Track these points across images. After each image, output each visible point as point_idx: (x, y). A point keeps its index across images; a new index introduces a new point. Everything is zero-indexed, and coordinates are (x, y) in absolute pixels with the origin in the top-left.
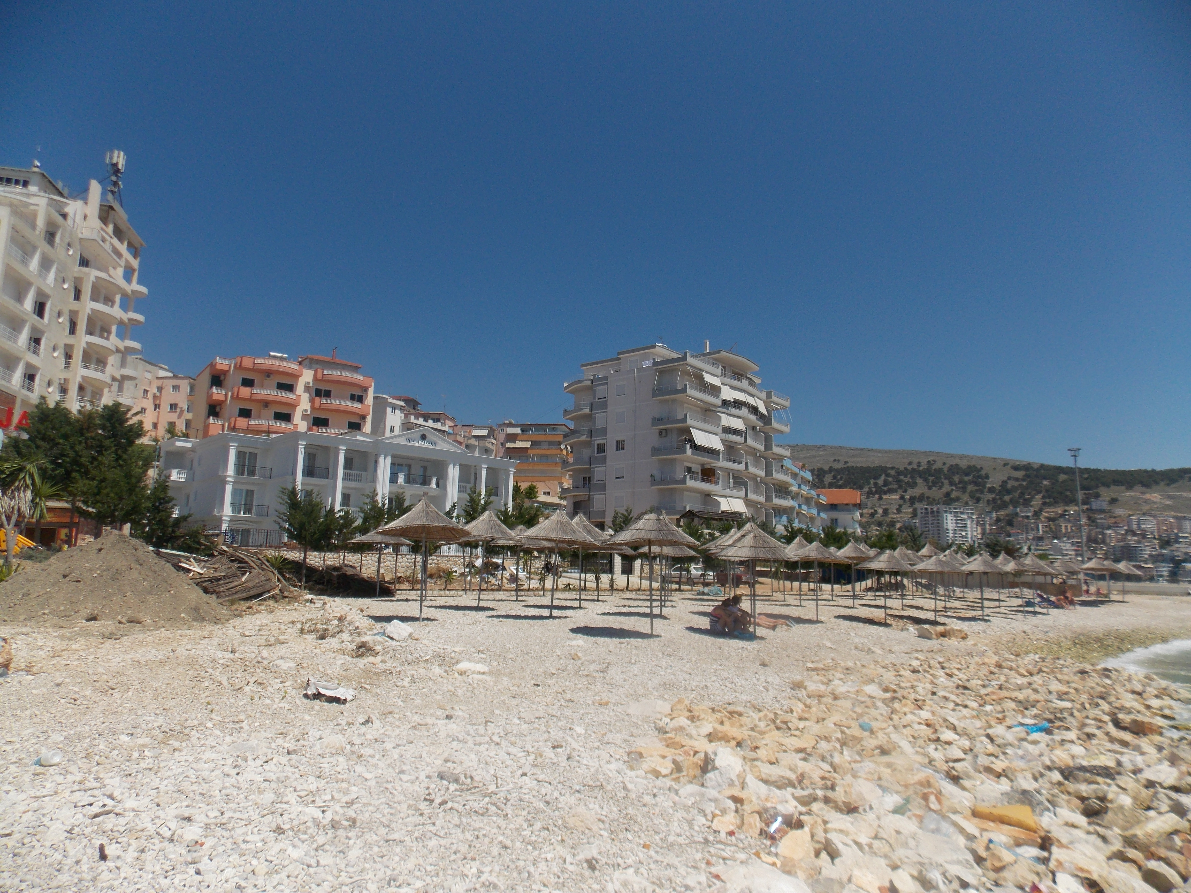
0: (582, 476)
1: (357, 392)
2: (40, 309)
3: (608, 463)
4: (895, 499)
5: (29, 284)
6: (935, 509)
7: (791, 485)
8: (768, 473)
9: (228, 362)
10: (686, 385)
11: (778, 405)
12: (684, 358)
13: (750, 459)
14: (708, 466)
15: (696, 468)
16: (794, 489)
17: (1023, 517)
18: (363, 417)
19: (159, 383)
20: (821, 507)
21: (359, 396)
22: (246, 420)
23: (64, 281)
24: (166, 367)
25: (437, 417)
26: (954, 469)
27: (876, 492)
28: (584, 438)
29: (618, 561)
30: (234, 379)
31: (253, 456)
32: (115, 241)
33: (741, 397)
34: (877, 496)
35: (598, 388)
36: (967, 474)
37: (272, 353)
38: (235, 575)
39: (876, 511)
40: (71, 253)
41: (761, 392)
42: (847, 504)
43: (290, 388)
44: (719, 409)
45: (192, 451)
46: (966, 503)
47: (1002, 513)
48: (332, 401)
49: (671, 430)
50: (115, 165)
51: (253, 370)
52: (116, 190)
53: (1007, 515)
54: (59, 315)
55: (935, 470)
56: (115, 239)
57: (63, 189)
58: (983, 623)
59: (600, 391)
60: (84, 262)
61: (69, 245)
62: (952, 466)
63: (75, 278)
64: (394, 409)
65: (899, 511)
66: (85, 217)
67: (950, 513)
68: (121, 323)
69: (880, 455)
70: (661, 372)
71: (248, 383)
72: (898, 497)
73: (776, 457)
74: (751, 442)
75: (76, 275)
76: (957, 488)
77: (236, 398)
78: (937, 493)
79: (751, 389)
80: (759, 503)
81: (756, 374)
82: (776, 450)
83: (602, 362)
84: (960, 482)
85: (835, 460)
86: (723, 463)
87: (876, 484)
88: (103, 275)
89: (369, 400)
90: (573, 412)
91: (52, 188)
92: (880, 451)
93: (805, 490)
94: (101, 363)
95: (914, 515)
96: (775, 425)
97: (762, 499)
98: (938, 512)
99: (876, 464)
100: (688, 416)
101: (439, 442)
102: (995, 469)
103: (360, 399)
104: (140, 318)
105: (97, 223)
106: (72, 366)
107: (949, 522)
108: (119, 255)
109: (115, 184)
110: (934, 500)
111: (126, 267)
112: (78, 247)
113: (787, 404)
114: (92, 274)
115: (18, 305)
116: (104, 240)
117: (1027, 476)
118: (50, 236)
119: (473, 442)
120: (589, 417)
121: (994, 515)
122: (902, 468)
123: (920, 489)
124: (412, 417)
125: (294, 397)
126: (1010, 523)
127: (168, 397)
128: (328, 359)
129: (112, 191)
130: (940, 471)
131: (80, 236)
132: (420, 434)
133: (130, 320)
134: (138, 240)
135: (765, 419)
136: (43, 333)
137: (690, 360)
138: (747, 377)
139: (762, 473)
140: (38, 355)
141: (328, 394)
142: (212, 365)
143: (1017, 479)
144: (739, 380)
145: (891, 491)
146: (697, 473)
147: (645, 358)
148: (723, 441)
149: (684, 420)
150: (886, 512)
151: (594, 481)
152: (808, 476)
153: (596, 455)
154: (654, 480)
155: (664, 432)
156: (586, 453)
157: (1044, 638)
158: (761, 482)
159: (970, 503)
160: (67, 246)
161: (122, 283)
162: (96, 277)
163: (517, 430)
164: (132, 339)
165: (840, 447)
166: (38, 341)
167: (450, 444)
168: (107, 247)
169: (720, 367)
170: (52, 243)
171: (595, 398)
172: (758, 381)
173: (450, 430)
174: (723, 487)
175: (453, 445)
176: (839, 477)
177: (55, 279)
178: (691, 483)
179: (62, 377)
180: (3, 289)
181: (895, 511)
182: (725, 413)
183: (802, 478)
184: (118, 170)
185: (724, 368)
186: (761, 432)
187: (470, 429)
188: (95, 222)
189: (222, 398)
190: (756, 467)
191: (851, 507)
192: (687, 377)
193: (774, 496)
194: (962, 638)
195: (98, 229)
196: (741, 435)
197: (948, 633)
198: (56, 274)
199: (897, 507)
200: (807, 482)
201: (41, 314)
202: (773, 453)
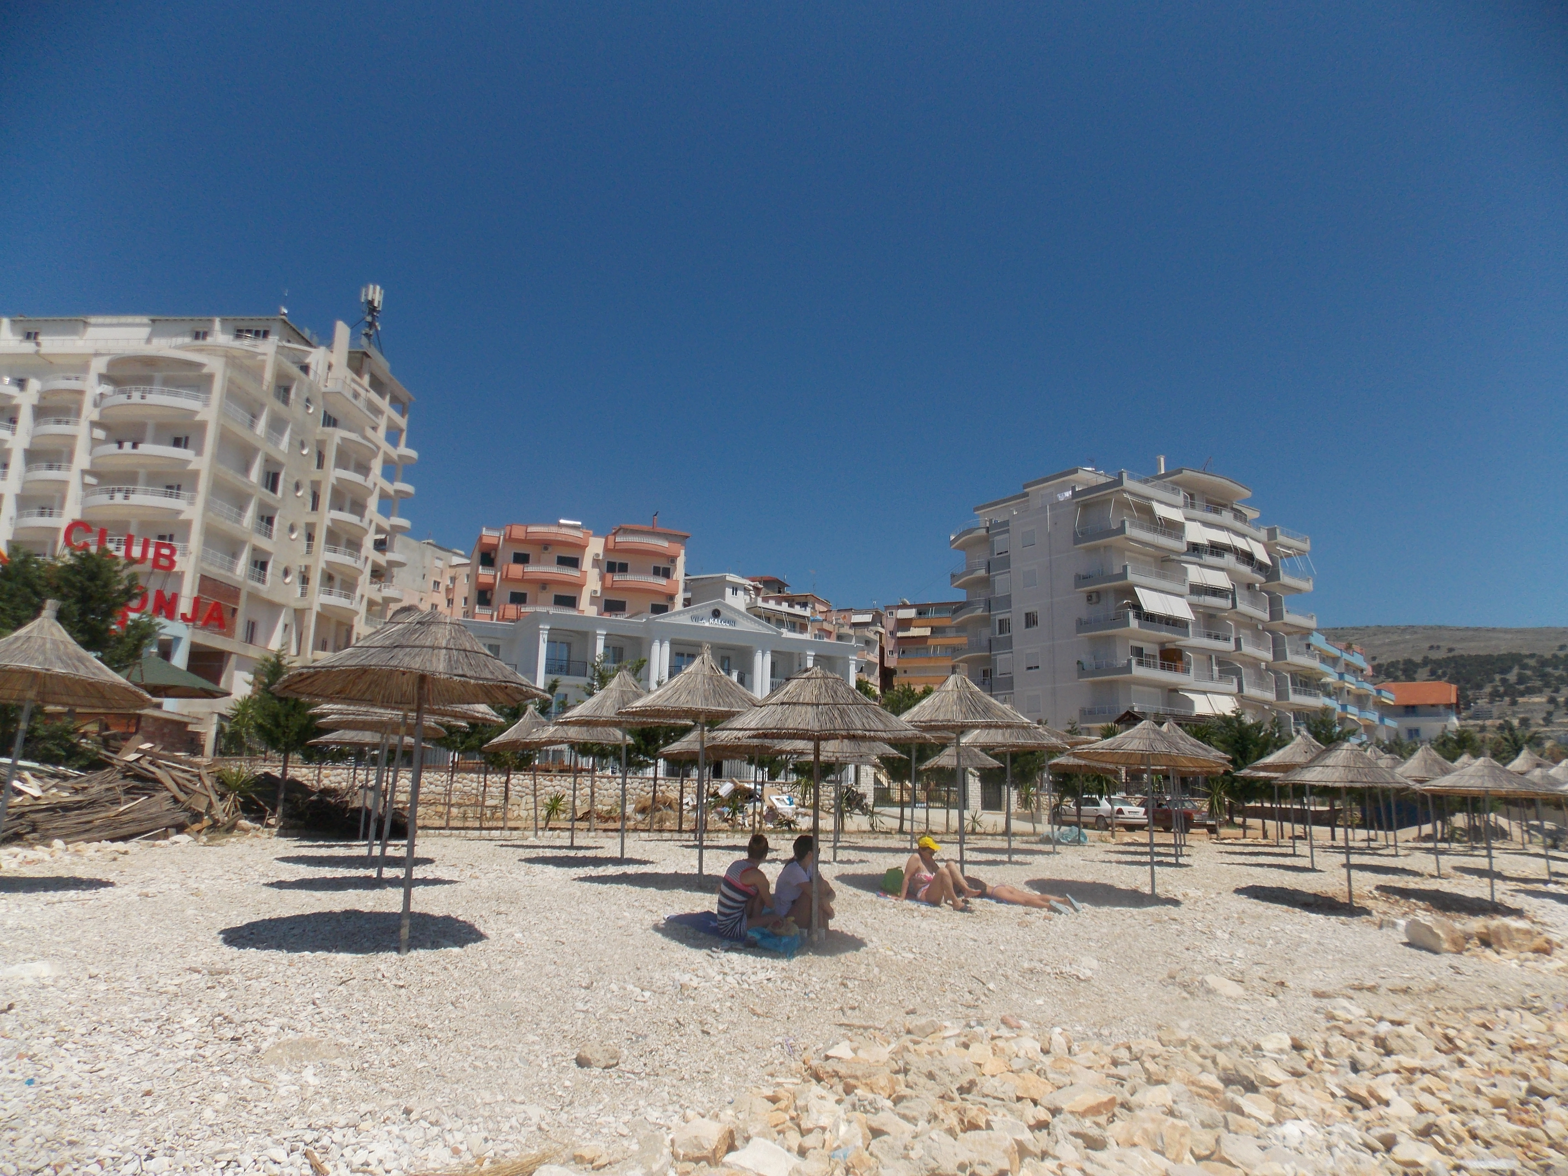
0: (981, 669)
1: (663, 564)
2: (272, 481)
3: (1016, 647)
4: (1540, 704)
5: (256, 450)
7: (1324, 674)
8: (1279, 654)
9: (497, 534)
10: (1123, 522)
11: (1289, 548)
12: (1119, 482)
13: (1245, 635)
14: (1168, 646)
15: (1151, 649)
16: (1331, 679)
18: (671, 597)
19: (452, 572)
20: (1386, 710)
21: (664, 569)
22: (518, 606)
23: (303, 445)
24: (462, 553)
25: (803, 600)
27: (1506, 694)
28: (979, 612)
29: (974, 787)
30: (504, 556)
32: (374, 396)
33: (1222, 537)
34: (1507, 699)
35: (997, 538)
37: (562, 521)
39: (1506, 722)
40: (311, 411)
41: (1258, 529)
42: (1433, 706)
43: (574, 563)
44: (1184, 558)
48: (629, 577)
49: (1106, 591)
50: (371, 302)
51: (526, 541)
52: (371, 332)
54: (297, 487)
56: (372, 392)
57: (311, 337)
59: (1000, 542)
60: (330, 421)
61: (308, 400)
63: (317, 441)
64: (735, 590)
65: (1548, 721)
66: (330, 367)
68: (384, 496)
69: (1509, 636)
70: (1086, 506)
71: (521, 559)
72: (1544, 700)
73: (1292, 630)
74: (1243, 607)
75: (318, 437)
77: (506, 579)
79: (1238, 525)
80: (1265, 702)
81: (1249, 503)
82: (1291, 618)
83: (1004, 501)
85: (1431, 647)
86: (1194, 640)
87: (1504, 681)
88: (354, 436)
89: (679, 573)
90: (963, 575)
91: (296, 336)
92: (1506, 631)
93: (1352, 683)
94: (354, 546)
96: (1285, 579)
97: (1271, 696)
99: (1503, 651)
100: (1129, 569)
101: (740, 621)
103: (666, 573)
104: (409, 488)
105: (346, 373)
106: (314, 548)
108: (377, 411)
109: (371, 325)
111: (388, 427)
112: (321, 403)
113: (1306, 546)
114: (338, 435)
115: (239, 477)
116: (356, 395)
118: (283, 391)
120: (986, 582)
122: (1548, 655)
125: (579, 574)
127: (463, 589)
128: (646, 527)
129: (367, 335)
131: (324, 389)
132: (709, 610)
133: (397, 492)
134: (404, 394)
135: (1269, 571)
136: (275, 510)
137: (1129, 484)
138: (1233, 509)
139: (1268, 656)
140: (270, 537)
141: (623, 568)
142: (480, 538)
144: (1216, 511)
145: (1530, 691)
146: (1154, 657)
147: (1062, 488)
148: (1191, 605)
149: (1123, 575)
150: (1524, 722)
151: (997, 675)
152: (1359, 661)
153: (998, 636)
154: (1082, 670)
155: (1094, 596)
156: (985, 633)
158: (1267, 669)
160: (304, 403)
161: (385, 446)
162: (343, 439)
163: (911, 613)
164: (401, 516)
165: (1440, 627)
166: (270, 521)
167: (760, 624)
168: (361, 404)
169: (1182, 493)
170: (286, 401)
171: (992, 553)
172: (1252, 514)
173: (819, 617)
174: (1198, 677)
175: (763, 625)
176: (1440, 672)
177: (290, 444)
178: (1138, 671)
179: (303, 564)
180: (219, 457)
181: (1541, 722)
182: (1194, 563)
183: (1348, 665)
184: (374, 309)
185: (1192, 496)
186: (1261, 591)
187: (846, 614)
188: (342, 371)
189: (490, 580)
190: (1258, 645)
191: (1441, 709)
192: (1125, 511)
193: (1290, 691)
194: (1536, 951)
195: (348, 381)
196: (1227, 597)
197: (1504, 938)
198: (291, 438)
199: (1545, 715)
200: (1358, 671)
201: (274, 488)
202: (1286, 624)
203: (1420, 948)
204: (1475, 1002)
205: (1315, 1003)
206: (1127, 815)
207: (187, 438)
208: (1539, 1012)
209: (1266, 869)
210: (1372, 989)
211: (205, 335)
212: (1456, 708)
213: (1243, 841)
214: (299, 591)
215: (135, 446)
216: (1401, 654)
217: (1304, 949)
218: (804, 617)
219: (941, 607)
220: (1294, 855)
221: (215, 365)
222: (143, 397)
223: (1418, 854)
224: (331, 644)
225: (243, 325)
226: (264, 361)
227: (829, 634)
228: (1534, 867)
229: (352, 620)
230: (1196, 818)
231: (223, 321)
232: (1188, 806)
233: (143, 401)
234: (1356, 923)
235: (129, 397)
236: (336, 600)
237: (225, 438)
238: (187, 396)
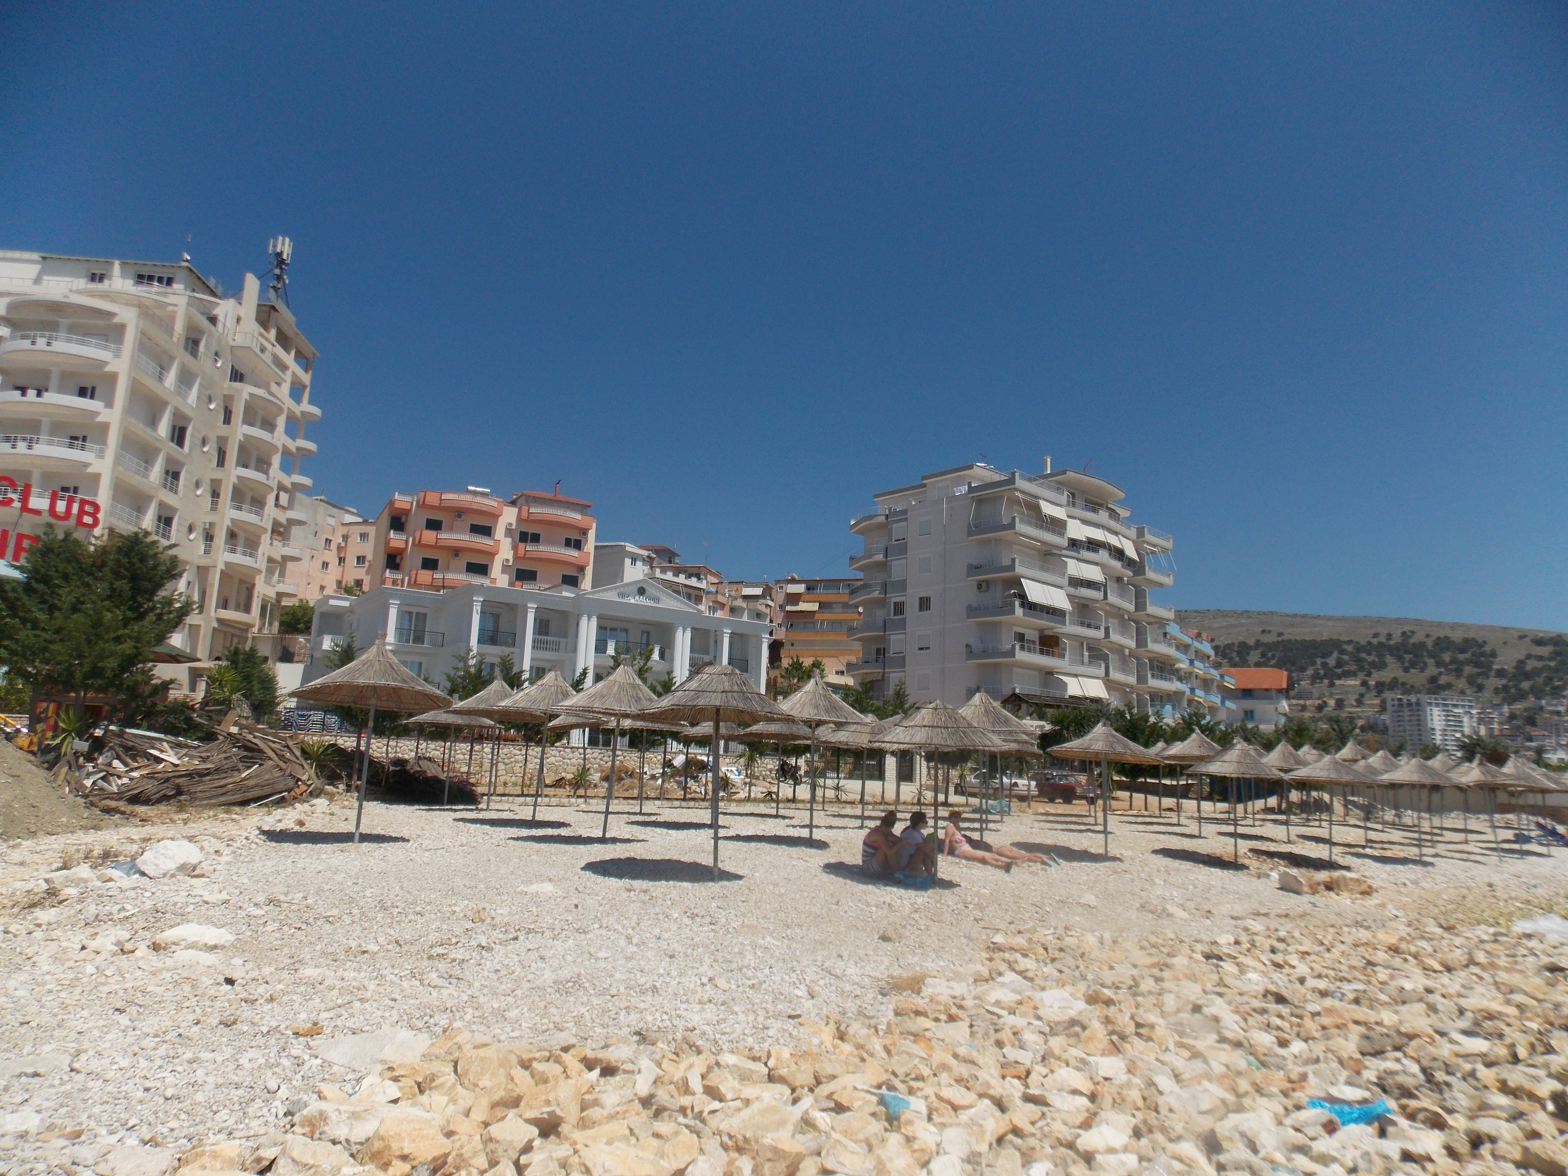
0: (875, 647)
1: (574, 536)
2: (178, 435)
3: (909, 629)
4: (1354, 686)
5: (165, 404)
6: (1413, 700)
7: (1178, 661)
8: (1141, 642)
9: (409, 499)
10: (1014, 518)
11: (1154, 546)
12: (1011, 481)
13: (1113, 623)
14: (1047, 633)
15: (1031, 635)
16: (1183, 665)
17: (1551, 712)
18: (582, 569)
19: (344, 530)
20: (1227, 694)
21: (576, 541)
22: (430, 572)
23: (210, 400)
24: (355, 511)
25: (696, 571)
26: (1443, 644)
27: (1325, 676)
28: (876, 594)
29: (891, 763)
30: (416, 522)
31: (422, 618)
32: (279, 351)
33: (1098, 535)
34: (1326, 681)
35: (896, 525)
36: (1463, 651)
37: (470, 488)
38: (235, 769)
39: (1325, 702)
40: (219, 365)
41: (1129, 528)
42: (1267, 690)
43: (486, 531)
44: (1064, 552)
45: (351, 612)
46: (1463, 692)
47: (1518, 706)
48: (542, 548)
49: (995, 581)
50: (280, 254)
51: (439, 508)
52: (279, 286)
53: (1526, 710)
54: (204, 442)
55: (1414, 645)
56: (278, 346)
57: (216, 287)
58: (1418, 868)
59: (898, 528)
60: (237, 376)
61: (216, 354)
62: (1439, 638)
63: (225, 396)
64: (634, 560)
65: (1360, 702)
66: (239, 320)
67: (1437, 705)
68: (286, 452)
69: (1331, 623)
70: (980, 501)
71: (434, 525)
72: (1358, 683)
73: (1152, 620)
74: (1113, 598)
75: (226, 393)
76: (1448, 670)
77: (418, 545)
78: (1416, 677)
79: (1113, 524)
80: (1128, 685)
81: (1122, 503)
82: (1152, 609)
83: (903, 491)
84: (1452, 662)
85: (1263, 631)
86: (1070, 628)
87: (1324, 665)
88: (260, 392)
89: (590, 546)
90: (861, 559)
91: (201, 285)
93: (1200, 669)
94: (258, 503)
95: (1383, 708)
96: (1150, 574)
97: (1132, 680)
98: (1418, 704)
99: (1325, 637)
100: (1017, 561)
101: (663, 597)
102: (1505, 643)
103: (578, 545)
104: (311, 446)
105: (254, 327)
106: (220, 506)
107: (1436, 718)
108: (284, 367)
109: (279, 278)
110: (1412, 687)
111: (293, 383)
112: (229, 358)
113: (1169, 545)
114: (246, 390)
115: (149, 430)
116: (263, 350)
117: (1558, 654)
118: (192, 343)
119: (740, 603)
120: (883, 566)
121: (1506, 709)
122: (1363, 642)
123: (1392, 670)
124: (658, 571)
125: (491, 543)
126: (1531, 721)
127: (356, 548)
128: (549, 495)
129: (274, 287)
130: (1422, 645)
131: (232, 343)
132: (637, 587)
133: (299, 449)
134: (309, 349)
135: (1136, 567)
136: (182, 465)
137: (1020, 483)
138: (1108, 508)
139: (1132, 644)
140: (176, 493)
141: (536, 538)
142: (391, 503)
143: (1540, 658)
144: (1094, 511)
145: (1347, 674)
146: (1034, 642)
147: (959, 482)
148: (1069, 596)
149: (1012, 567)
150: (1340, 704)
151: (890, 654)
152: (1206, 648)
153: (892, 617)
154: (970, 652)
155: (984, 585)
156: (880, 614)
157: (1524, 896)
158: (1130, 655)
159: (1468, 692)
160: (213, 356)
161: (289, 403)
162: (251, 395)
163: (801, 588)
164: (301, 473)
165: (1272, 613)
166: (176, 476)
167: (678, 600)
168: (267, 358)
169: (1066, 493)
170: (194, 353)
171: (890, 539)
172: (1124, 513)
173: (713, 589)
174: (1072, 662)
175: (682, 602)
176: (1270, 654)
177: (198, 398)
178: (1022, 656)
179: (208, 520)
180: (129, 410)
181: (1354, 703)
182: (1073, 558)
183: (1197, 652)
184: (283, 262)
185: (1072, 494)
186: (1129, 584)
187: (738, 586)
188: (251, 325)
189: (402, 545)
190: (1123, 634)
191: (1274, 693)
192: (1015, 507)
193: (1149, 676)
194: (1363, 893)
195: (256, 334)
196: (1099, 589)
197: (1342, 884)
198: (200, 392)
199: (1357, 697)
200: (1204, 657)
201: (180, 442)
202: (1148, 615)
203: (1288, 891)
204: (1328, 923)
205: (1234, 922)
206: (1021, 787)
207: (93, 389)
208: (1368, 928)
209: (1167, 836)
210: (1266, 915)
211: (101, 278)
212: (1286, 693)
213: (1130, 813)
214: (203, 547)
215: (39, 394)
216: (1236, 637)
217: (1213, 891)
218: (700, 589)
219: (832, 584)
220: (1179, 825)
221: (127, 316)
222: (49, 344)
223: (1269, 824)
224: (232, 603)
225: (146, 271)
226: (174, 312)
227: (722, 606)
228: (1354, 835)
229: (254, 579)
230: (1079, 791)
231: (123, 265)
232: (1072, 780)
233: (49, 348)
234: (1241, 875)
235: (33, 343)
236: (238, 558)
237: (137, 392)
238: (97, 346)
